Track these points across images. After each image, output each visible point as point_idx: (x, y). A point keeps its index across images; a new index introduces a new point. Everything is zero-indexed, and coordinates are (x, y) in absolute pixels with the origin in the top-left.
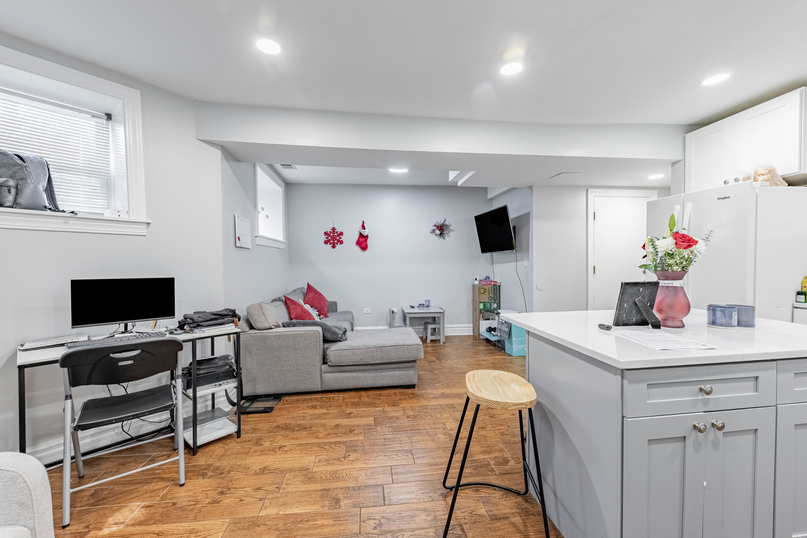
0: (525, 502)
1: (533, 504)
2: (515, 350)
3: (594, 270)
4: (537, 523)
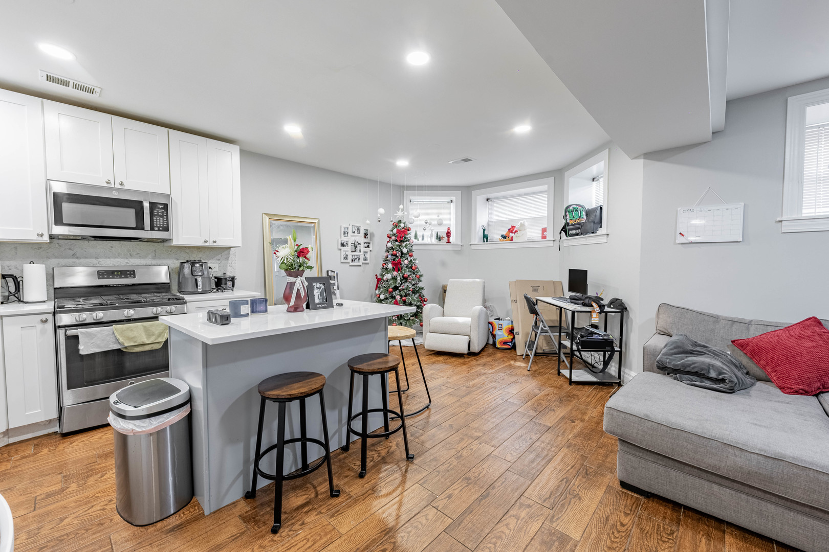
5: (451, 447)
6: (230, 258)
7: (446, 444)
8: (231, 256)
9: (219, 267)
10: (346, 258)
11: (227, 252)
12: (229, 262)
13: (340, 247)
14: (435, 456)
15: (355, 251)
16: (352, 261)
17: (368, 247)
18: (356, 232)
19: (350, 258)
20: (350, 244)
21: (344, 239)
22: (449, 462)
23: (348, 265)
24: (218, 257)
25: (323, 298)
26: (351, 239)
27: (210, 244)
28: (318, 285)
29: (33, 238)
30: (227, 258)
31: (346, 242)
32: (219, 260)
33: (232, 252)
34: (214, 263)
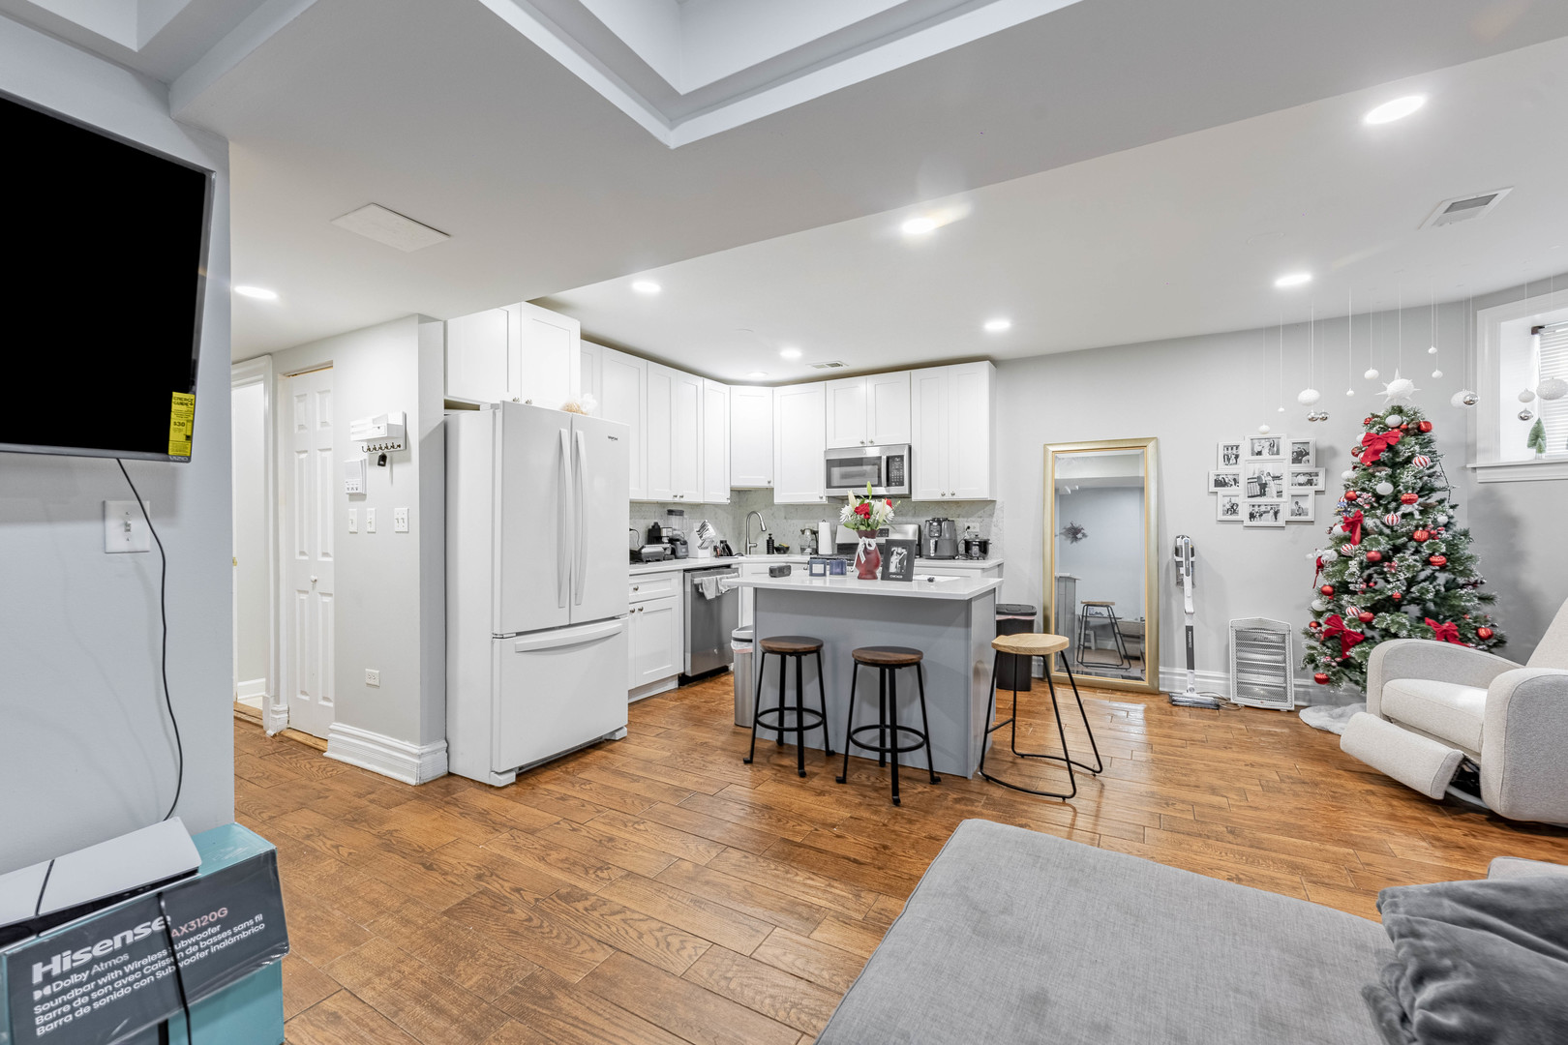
6: (995, 515)
8: (997, 512)
9: (981, 526)
10: (1233, 509)
11: (990, 506)
12: (994, 519)
13: (1213, 488)
15: (1263, 494)
16: (1252, 516)
17: (1310, 482)
18: (1265, 452)
19: (1243, 513)
20: (1242, 481)
21: (1226, 471)
23: (1240, 526)
24: (980, 514)
25: (902, 568)
26: (1247, 468)
27: (948, 497)
28: (900, 550)
29: (817, 500)
30: (991, 515)
31: (1231, 477)
32: (981, 517)
33: (998, 506)
34: (973, 522)
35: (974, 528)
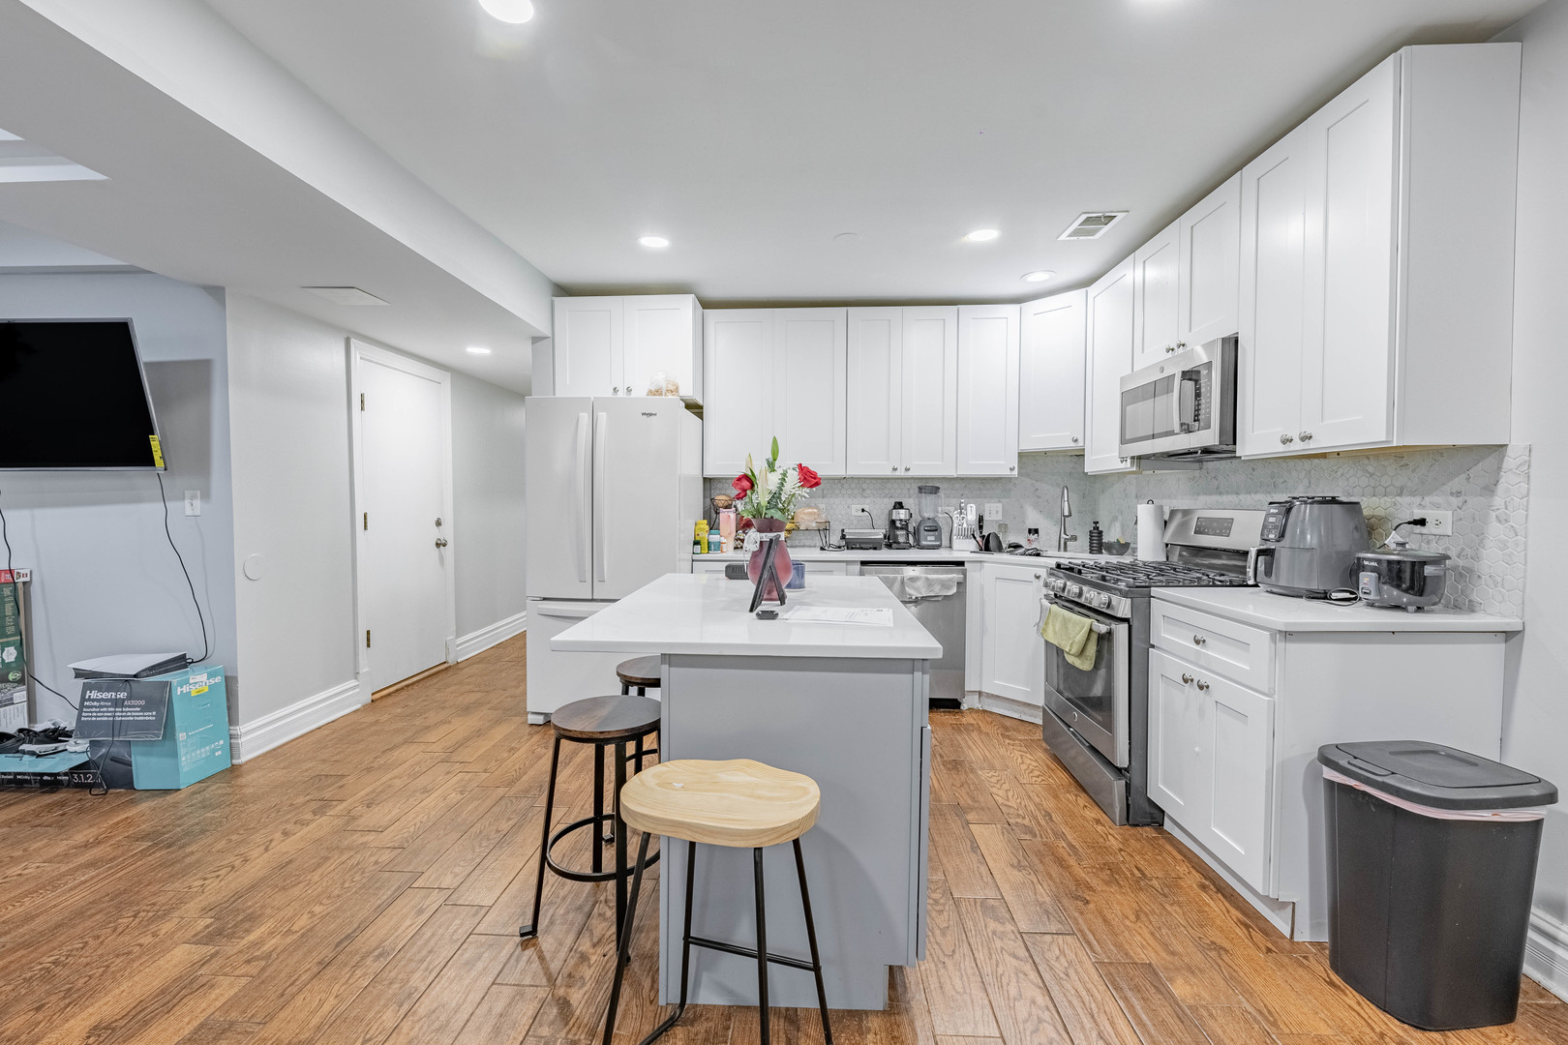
0: (692, 1025)
1: (701, 1015)
2: (185, 769)
3: (365, 523)
4: (748, 1033)
5: (433, 1017)
6: (1501, 488)
7: (448, 1022)
8: (1507, 480)
9: (1456, 520)
11: (1490, 461)
12: (1498, 501)
14: (473, 973)
22: (430, 973)
24: (1458, 483)
30: (1490, 489)
32: (1458, 494)
33: (1510, 461)
34: (1438, 506)
35: (1438, 523)
